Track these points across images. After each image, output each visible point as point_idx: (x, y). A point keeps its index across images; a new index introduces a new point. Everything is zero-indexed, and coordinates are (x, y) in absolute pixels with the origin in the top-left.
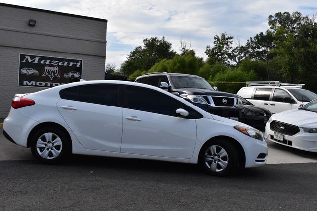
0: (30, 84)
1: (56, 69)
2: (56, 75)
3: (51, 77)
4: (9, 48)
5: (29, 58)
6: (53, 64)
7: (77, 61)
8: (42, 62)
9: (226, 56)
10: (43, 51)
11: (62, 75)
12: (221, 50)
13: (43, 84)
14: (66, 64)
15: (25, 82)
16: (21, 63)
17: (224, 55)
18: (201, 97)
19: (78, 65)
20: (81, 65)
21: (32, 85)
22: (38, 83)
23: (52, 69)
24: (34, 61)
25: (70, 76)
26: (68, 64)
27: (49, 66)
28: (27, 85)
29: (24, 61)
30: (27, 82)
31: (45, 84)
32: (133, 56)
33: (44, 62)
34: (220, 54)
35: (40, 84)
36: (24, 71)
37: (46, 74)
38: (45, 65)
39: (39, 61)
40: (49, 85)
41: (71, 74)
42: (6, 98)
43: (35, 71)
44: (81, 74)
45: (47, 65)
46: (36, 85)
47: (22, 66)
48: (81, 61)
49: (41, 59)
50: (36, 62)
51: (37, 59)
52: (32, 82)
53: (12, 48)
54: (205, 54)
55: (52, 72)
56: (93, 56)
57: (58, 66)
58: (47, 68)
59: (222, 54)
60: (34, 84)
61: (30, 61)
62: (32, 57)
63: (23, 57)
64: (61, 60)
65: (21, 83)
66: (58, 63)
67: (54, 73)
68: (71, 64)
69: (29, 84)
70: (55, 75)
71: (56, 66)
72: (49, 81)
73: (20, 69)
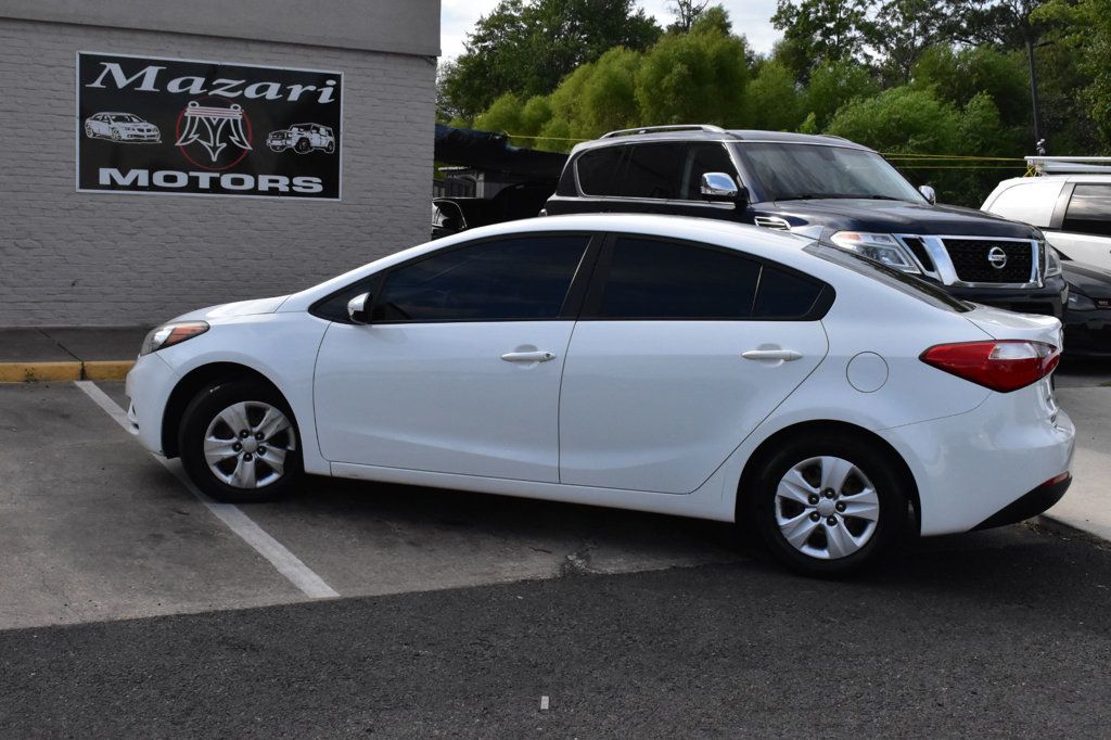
0: (127, 181)
1: (235, 114)
2: (234, 139)
3: (214, 147)
4: (29, 27)
5: (116, 70)
6: (219, 92)
7: (321, 80)
8: (174, 86)
9: (858, 34)
10: (174, 39)
11: (258, 139)
12: (835, 10)
13: (182, 179)
14: (273, 92)
15: (105, 175)
16: (86, 94)
17: (847, 28)
18: (893, 242)
19: (325, 97)
20: (336, 94)
21: (134, 186)
22: (159, 178)
23: (215, 114)
24: (140, 81)
25: (292, 143)
26: (284, 92)
27: (205, 100)
28: (114, 185)
29: (97, 84)
30: (116, 173)
31: (190, 178)
32: (491, 36)
33: (182, 85)
34: (831, 25)
35: (168, 179)
36: (99, 127)
37: (194, 137)
38: (185, 98)
39: (162, 80)
40: (204, 182)
41: (295, 135)
42: (27, 242)
43: (145, 125)
44: (336, 133)
45: (195, 97)
46: (152, 187)
47: (92, 104)
48: (337, 78)
49: (170, 70)
50: (148, 85)
51: (151, 73)
52: (133, 174)
53: (42, 28)
54: (773, 24)
55: (215, 129)
56: (386, 54)
57: (242, 100)
58: (193, 111)
59: (842, 26)
60: (143, 181)
61: (121, 81)
62: (131, 67)
63: (91, 66)
64: (251, 76)
65: (89, 180)
66: (243, 87)
67: (227, 131)
68: (296, 92)
69: (121, 181)
70: (230, 143)
71: (235, 100)
72: (207, 166)
73: (83, 118)
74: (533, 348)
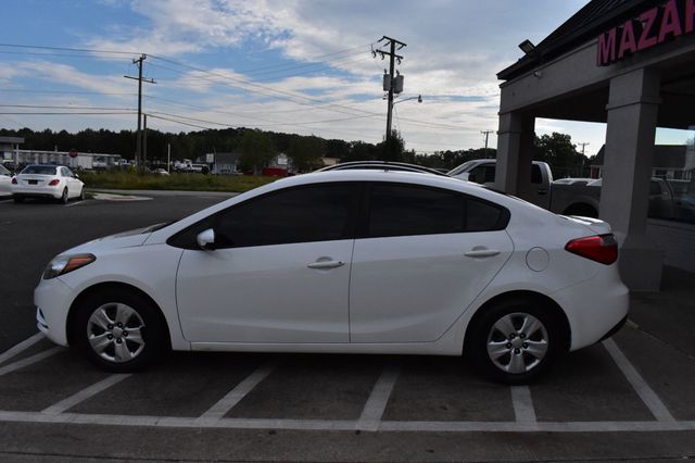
74: (330, 259)
